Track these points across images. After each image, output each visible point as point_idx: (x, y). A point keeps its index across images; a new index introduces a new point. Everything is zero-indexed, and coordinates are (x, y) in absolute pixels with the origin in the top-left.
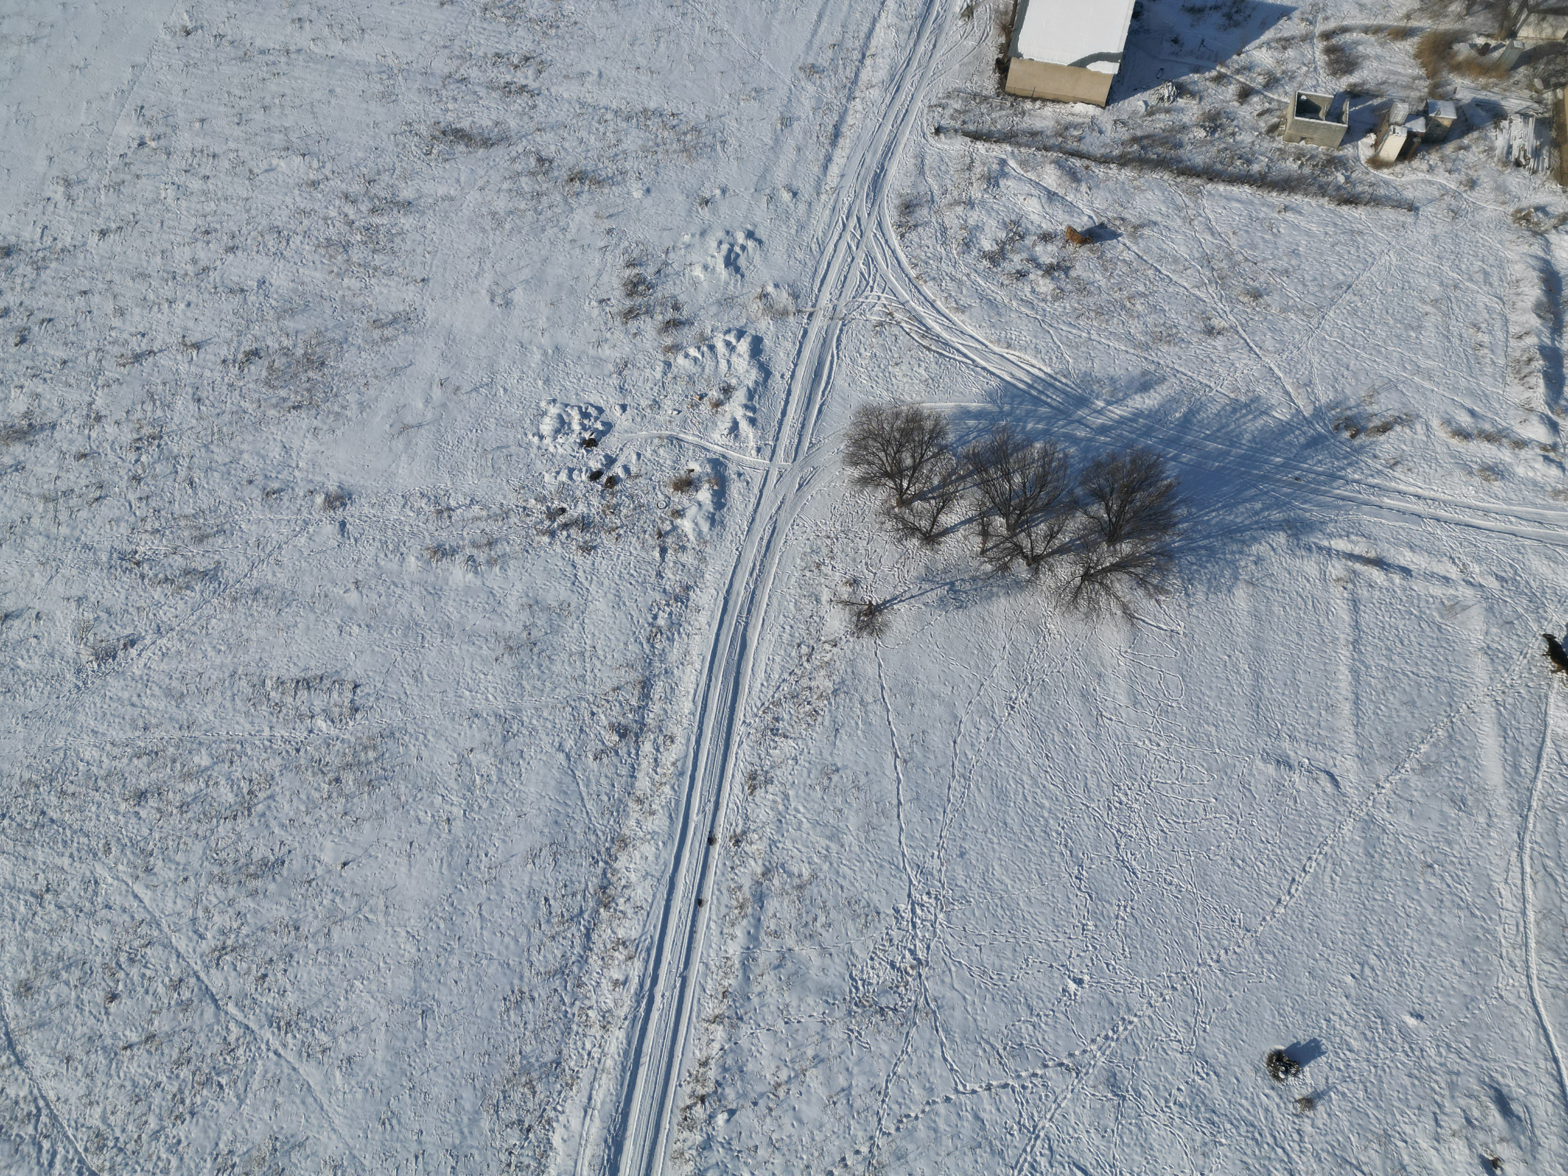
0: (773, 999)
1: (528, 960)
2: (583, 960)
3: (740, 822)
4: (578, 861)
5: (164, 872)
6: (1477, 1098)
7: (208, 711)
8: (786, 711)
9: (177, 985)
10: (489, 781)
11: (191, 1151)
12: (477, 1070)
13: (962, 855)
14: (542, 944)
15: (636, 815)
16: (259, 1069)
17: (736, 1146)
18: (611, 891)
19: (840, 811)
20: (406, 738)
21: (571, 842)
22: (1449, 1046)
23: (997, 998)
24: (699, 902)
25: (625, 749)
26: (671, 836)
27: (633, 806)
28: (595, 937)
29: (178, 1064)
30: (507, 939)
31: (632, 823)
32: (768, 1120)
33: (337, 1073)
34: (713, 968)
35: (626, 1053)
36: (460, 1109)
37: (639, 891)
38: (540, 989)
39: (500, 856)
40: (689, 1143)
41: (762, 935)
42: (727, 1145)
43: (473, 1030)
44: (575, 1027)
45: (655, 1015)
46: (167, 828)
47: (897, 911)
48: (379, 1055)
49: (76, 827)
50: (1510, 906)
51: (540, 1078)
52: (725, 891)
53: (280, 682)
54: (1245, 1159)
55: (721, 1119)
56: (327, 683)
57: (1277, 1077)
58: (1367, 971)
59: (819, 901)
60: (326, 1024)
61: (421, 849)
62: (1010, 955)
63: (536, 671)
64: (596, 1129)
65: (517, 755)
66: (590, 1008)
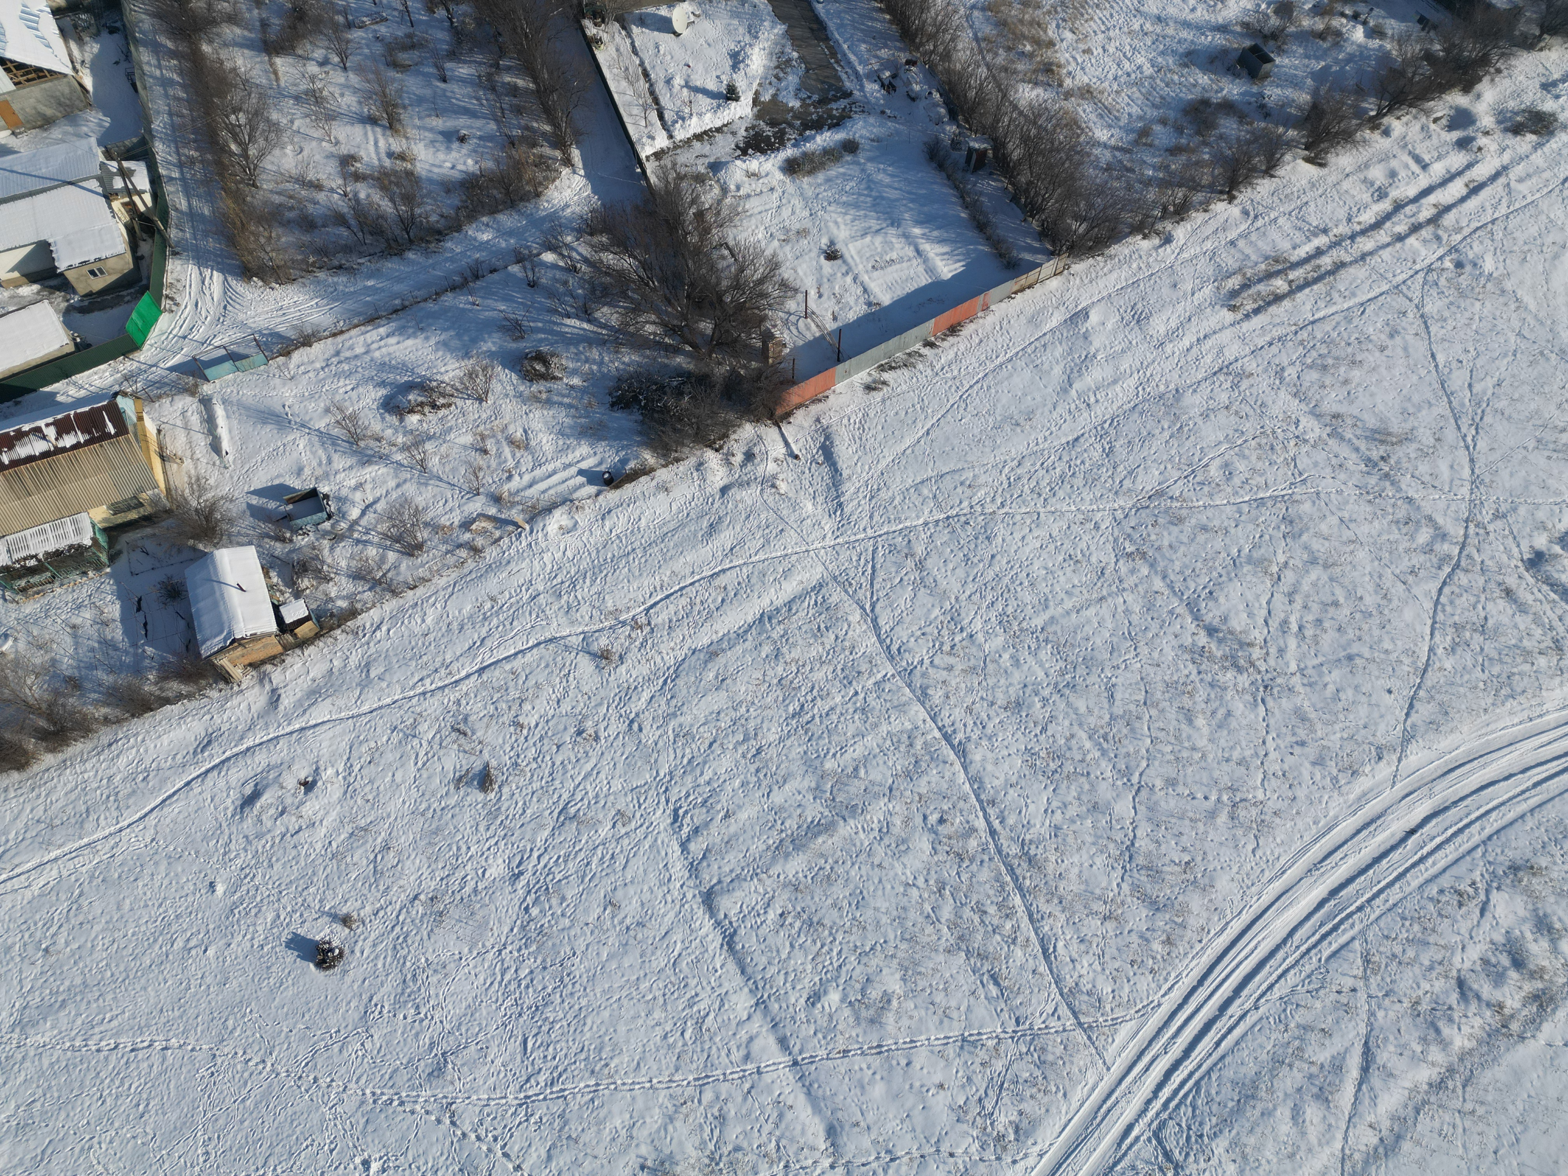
6: (259, 816)
50: (54, 873)
57: (341, 954)
58: (192, 943)
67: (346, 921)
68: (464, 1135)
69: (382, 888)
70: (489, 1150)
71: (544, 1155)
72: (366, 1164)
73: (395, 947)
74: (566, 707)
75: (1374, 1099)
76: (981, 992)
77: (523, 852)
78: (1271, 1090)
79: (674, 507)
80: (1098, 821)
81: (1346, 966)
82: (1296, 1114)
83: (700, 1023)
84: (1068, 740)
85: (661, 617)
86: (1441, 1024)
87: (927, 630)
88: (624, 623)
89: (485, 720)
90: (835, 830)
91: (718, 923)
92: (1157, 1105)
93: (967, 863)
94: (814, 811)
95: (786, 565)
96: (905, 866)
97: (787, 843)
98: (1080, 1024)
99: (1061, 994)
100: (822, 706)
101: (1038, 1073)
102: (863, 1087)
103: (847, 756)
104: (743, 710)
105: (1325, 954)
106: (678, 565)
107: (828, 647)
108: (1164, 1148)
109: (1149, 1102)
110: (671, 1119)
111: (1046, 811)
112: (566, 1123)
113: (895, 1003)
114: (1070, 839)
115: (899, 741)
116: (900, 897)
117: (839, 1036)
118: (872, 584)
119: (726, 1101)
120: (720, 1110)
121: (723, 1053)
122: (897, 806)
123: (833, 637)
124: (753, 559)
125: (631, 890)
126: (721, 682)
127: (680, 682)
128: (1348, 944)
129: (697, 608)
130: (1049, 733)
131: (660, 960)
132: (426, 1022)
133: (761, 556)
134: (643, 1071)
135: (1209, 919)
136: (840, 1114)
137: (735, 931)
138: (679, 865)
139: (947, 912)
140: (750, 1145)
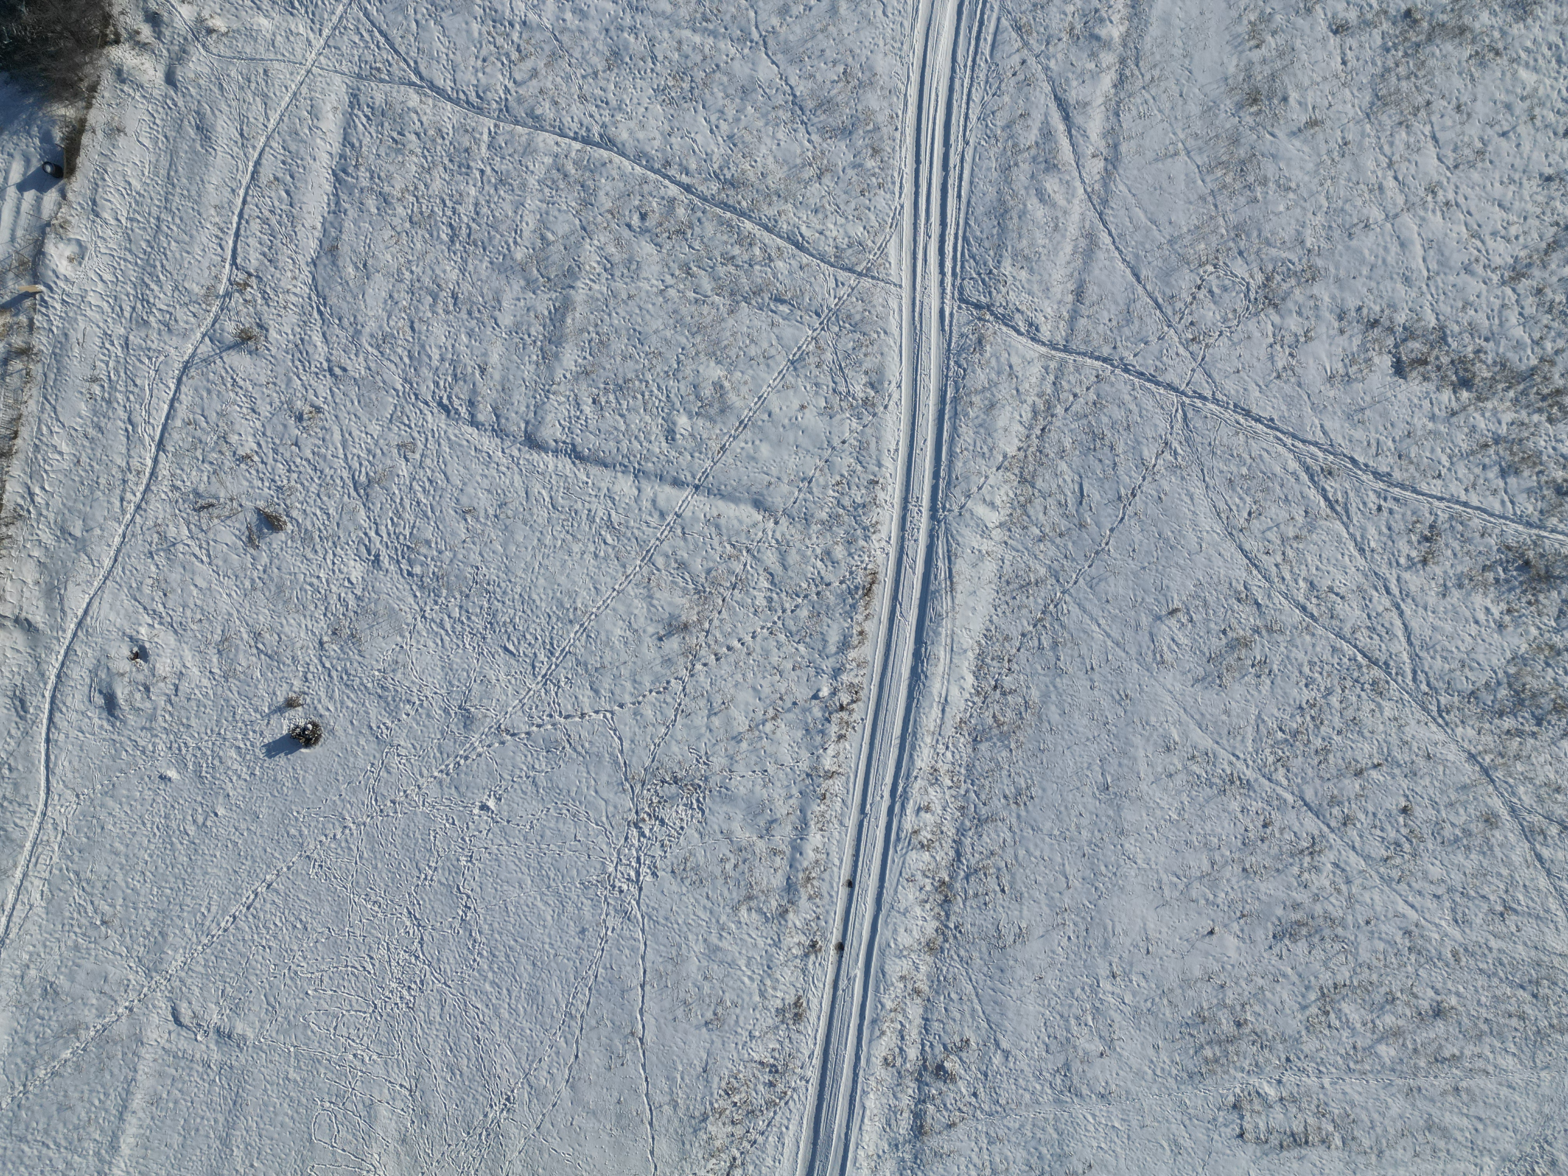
0: (778, 793)
1: (1014, 833)
2: (961, 831)
3: (810, 966)
4: (975, 930)
5: (1390, 929)
6: (133, 708)
7: (1395, 1110)
8: (760, 1095)
9: (1347, 821)
10: (1077, 1018)
11: (1294, 679)
12: (1049, 737)
13: (583, 931)
14: (1003, 847)
15: (920, 976)
16: (1249, 743)
17: (812, 671)
18: (940, 898)
19: (706, 978)
20: (1174, 1072)
21: (984, 949)
22: (143, 752)
23: (565, 792)
24: (851, 884)
25: (937, 1051)
26: (882, 953)
27: (924, 987)
28: (952, 853)
29: (1326, 750)
30: (1038, 853)
31: (923, 968)
32: (783, 691)
33: (1177, 739)
34: (835, 821)
35: (913, 747)
36: (1060, 705)
37: (911, 897)
38: (999, 805)
39: (1056, 936)
40: (853, 673)
41: (788, 851)
42: (819, 671)
43: (1057, 772)
44: (963, 771)
45: (889, 780)
46: (1401, 976)
47: (654, 874)
48: (1142, 753)
49: (1495, 981)
50: (37, 882)
51: (990, 728)
52: (825, 894)
53: (1325, 1142)
54: (360, 659)
55: (825, 692)
56: (1274, 1140)
57: (315, 725)
58: (200, 820)
59: (731, 884)
60: (1195, 782)
61: (1136, 946)
62: (548, 833)
63: (1044, 1151)
64: (936, 686)
65: (1053, 1048)
66: (950, 788)
67: (290, 704)
68: (528, 733)
69: (289, 662)
70: (554, 725)
71: (591, 694)
72: (484, 807)
73: (347, 685)
74: (265, 410)
75: (1085, 136)
76: (777, 318)
77: (361, 541)
78: (1014, 195)
79: (146, 142)
80: (755, 102)
81: (1006, 48)
82: (1042, 196)
83: (610, 525)
84: (679, 50)
85: (253, 259)
86: (1097, 31)
87: (484, 52)
88: (228, 294)
89: (213, 479)
90: (573, 303)
91: (556, 452)
92: (949, 279)
93: (689, 232)
94: (543, 303)
95: (304, 104)
96: (648, 279)
97: (547, 347)
98: (860, 274)
99: (832, 266)
100: (466, 210)
101: (857, 335)
102: (753, 458)
103: (526, 234)
104: (407, 275)
105: (987, 52)
106: (212, 196)
107: (418, 151)
108: (973, 304)
109: (942, 283)
110: (651, 597)
111: (712, 131)
112: (586, 665)
113: (727, 384)
114: (748, 138)
115: (554, 182)
116: (665, 306)
117: (709, 443)
118: (396, 52)
119: (674, 553)
120: (676, 561)
121: (644, 528)
122: (601, 238)
123: (413, 137)
124: (271, 126)
125: (470, 490)
126: (365, 269)
127: (333, 300)
128: (997, 27)
129: (273, 221)
130: (660, 58)
131: (541, 515)
132: (425, 704)
133: (274, 117)
134: (603, 589)
135: (891, 105)
136: (754, 489)
137: (573, 445)
138: (485, 440)
139: (707, 285)
140: (714, 561)
